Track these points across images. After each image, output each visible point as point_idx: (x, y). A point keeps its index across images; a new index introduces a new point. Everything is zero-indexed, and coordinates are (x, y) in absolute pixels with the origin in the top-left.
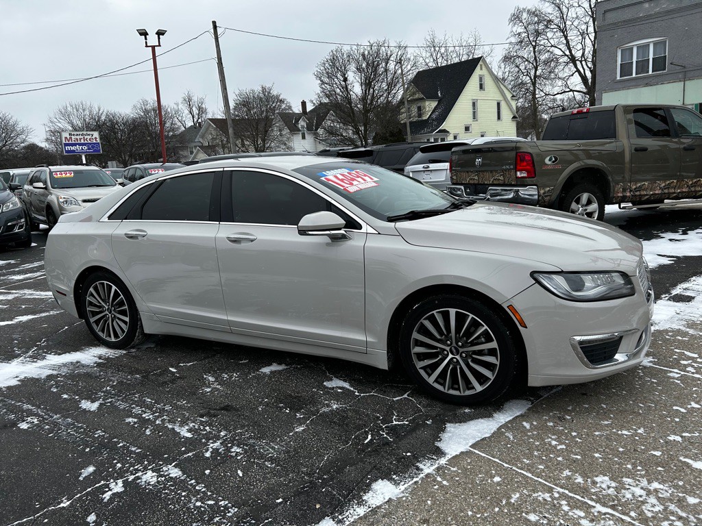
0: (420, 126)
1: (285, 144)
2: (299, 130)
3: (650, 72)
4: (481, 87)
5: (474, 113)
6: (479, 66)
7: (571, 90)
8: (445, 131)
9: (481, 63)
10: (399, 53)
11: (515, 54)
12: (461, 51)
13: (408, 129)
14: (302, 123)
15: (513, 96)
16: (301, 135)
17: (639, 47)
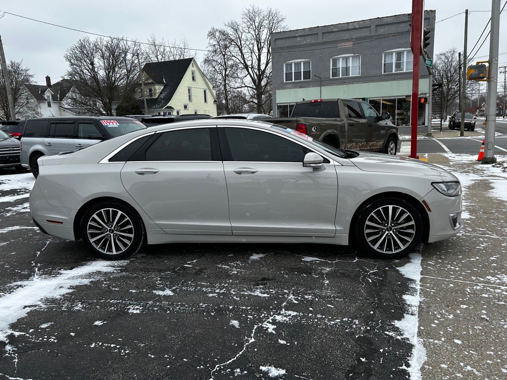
0: (153, 103)
1: (34, 110)
2: (45, 100)
3: (302, 80)
4: (193, 79)
5: (189, 96)
6: (191, 64)
7: (246, 86)
8: (170, 108)
9: (192, 62)
10: (135, 48)
11: (212, 59)
12: (175, 52)
13: (146, 104)
14: (48, 94)
15: (214, 87)
16: (46, 104)
17: (295, 64)
